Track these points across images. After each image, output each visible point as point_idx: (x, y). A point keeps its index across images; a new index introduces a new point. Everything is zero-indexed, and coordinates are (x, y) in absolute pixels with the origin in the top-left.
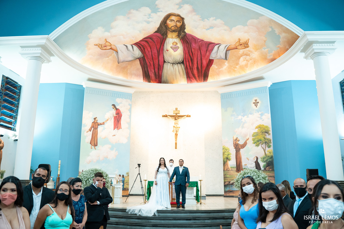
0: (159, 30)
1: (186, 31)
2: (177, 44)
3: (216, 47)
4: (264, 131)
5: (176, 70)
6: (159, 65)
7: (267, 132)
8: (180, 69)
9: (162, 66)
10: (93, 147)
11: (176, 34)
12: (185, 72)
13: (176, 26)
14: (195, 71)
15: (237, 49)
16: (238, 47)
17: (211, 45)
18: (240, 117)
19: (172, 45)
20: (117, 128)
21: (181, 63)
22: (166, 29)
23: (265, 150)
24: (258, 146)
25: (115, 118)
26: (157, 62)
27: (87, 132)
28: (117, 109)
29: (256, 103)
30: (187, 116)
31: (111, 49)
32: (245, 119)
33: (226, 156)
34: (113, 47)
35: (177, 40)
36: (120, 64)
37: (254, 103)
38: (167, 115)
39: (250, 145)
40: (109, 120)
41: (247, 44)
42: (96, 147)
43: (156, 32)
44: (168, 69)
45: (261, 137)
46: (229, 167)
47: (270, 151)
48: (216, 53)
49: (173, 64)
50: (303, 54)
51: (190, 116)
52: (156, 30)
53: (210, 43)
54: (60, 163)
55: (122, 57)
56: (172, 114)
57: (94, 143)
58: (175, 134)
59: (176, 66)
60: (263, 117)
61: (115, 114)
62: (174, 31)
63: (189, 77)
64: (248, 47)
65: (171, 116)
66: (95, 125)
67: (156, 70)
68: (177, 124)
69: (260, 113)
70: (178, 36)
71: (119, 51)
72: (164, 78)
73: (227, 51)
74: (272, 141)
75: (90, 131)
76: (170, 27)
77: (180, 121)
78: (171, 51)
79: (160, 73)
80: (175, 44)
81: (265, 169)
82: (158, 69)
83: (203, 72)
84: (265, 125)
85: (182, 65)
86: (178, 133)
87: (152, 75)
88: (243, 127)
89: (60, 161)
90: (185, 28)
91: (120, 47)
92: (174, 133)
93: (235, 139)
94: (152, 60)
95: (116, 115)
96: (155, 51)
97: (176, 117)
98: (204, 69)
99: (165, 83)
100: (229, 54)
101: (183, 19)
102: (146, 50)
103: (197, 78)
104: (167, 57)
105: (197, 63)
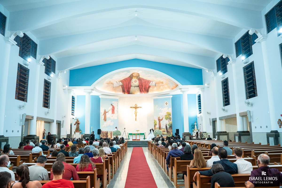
0: (130, 77)
1: (140, 77)
2: (136, 80)
3: (151, 82)
6: (129, 87)
7: (170, 115)
11: (136, 78)
13: (136, 75)
14: (143, 89)
16: (159, 83)
18: (161, 109)
20: (113, 113)
21: (138, 86)
23: (169, 122)
24: (167, 120)
28: (113, 106)
29: (166, 104)
31: (111, 84)
32: (162, 109)
33: (155, 123)
36: (114, 88)
38: (132, 107)
39: (164, 119)
40: (110, 110)
42: (106, 121)
43: (128, 77)
44: (132, 89)
45: (168, 117)
46: (156, 128)
47: (171, 122)
48: (151, 84)
50: (180, 90)
51: (141, 107)
54: (92, 128)
55: (115, 86)
56: (134, 106)
57: (105, 119)
59: (136, 88)
60: (169, 109)
63: (141, 91)
64: (163, 83)
65: (134, 107)
66: (105, 113)
67: (128, 89)
68: (136, 111)
69: (168, 107)
70: (137, 78)
71: (114, 84)
72: (131, 92)
74: (172, 118)
75: (103, 115)
76: (134, 76)
77: (138, 109)
78: (134, 83)
81: (169, 128)
82: (129, 89)
83: (147, 90)
84: (170, 112)
86: (137, 114)
87: (126, 90)
88: (161, 113)
89: (92, 127)
92: (135, 114)
93: (159, 117)
94: (126, 86)
95: (113, 108)
96: (128, 83)
97: (136, 108)
98: (147, 89)
99: (131, 94)
100: (156, 84)
101: (139, 74)
102: (124, 83)
103: (144, 92)
104: (132, 84)
105: (144, 87)
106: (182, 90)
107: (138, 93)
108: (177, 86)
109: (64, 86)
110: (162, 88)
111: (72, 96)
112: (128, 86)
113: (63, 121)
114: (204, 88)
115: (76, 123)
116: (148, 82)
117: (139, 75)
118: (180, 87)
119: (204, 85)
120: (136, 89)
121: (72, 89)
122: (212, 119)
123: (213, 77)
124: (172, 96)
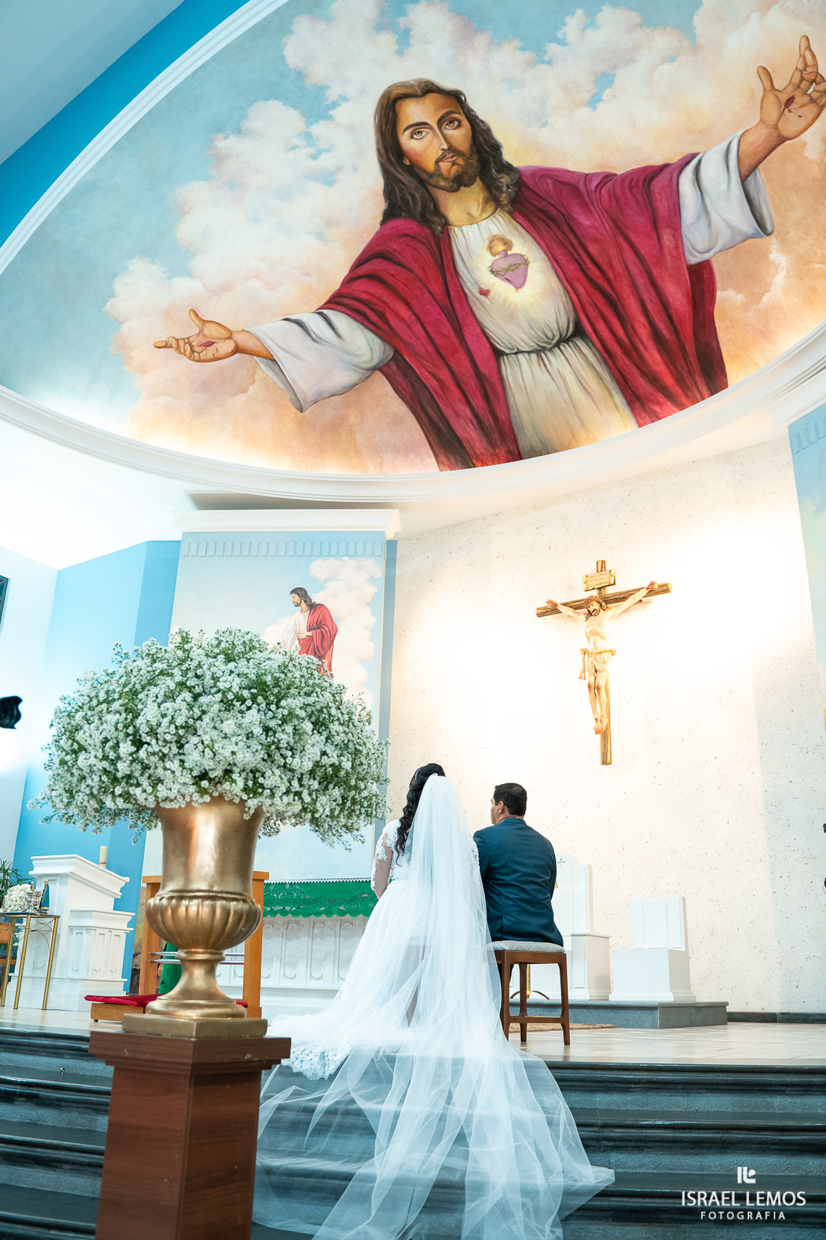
0: (395, 204)
1: (508, 156)
2: (508, 244)
5: (565, 381)
6: (479, 376)
8: (583, 370)
9: (495, 380)
11: (477, 191)
12: (607, 378)
13: (452, 149)
14: (654, 358)
15: (782, 139)
17: (659, 184)
19: (489, 258)
21: (574, 335)
22: (422, 182)
25: (305, 644)
26: (467, 363)
28: (313, 607)
30: (652, 592)
31: (238, 350)
34: (241, 339)
35: (499, 225)
36: (307, 412)
38: (559, 601)
43: (388, 215)
48: (703, 221)
49: (539, 351)
51: (665, 589)
52: (380, 205)
53: (650, 175)
55: (301, 377)
56: (581, 593)
58: (589, 686)
59: (556, 360)
61: (304, 628)
62: (459, 182)
63: (638, 398)
65: (576, 606)
67: (478, 402)
68: (597, 634)
71: (279, 355)
72: (526, 437)
73: (743, 180)
76: (431, 167)
78: (500, 288)
79: (502, 416)
80: (500, 248)
82: (486, 397)
83: (690, 347)
85: (580, 343)
90: (497, 147)
91: (274, 334)
94: (440, 363)
95: (310, 634)
96: (435, 312)
101: (458, 96)
103: (676, 389)
105: (646, 313)
107: (616, 432)
120: (571, 380)
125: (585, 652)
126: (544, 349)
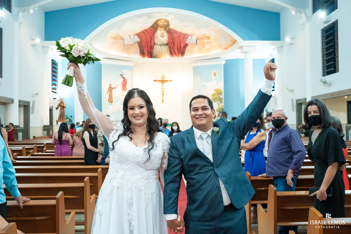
0: (152, 27)
2: (164, 34)
3: (190, 37)
4: (219, 93)
5: (162, 49)
6: (151, 46)
7: (221, 93)
8: (166, 49)
9: (153, 47)
10: (110, 103)
11: (164, 28)
12: (169, 50)
13: (164, 24)
14: (176, 50)
15: (203, 39)
16: (204, 38)
17: (186, 35)
18: (205, 83)
19: (160, 34)
20: (124, 90)
21: (167, 45)
22: (157, 26)
23: (219, 105)
25: (123, 83)
26: (150, 44)
27: (106, 94)
28: (123, 78)
29: (215, 75)
30: (170, 81)
31: (120, 38)
32: (207, 84)
34: (121, 37)
35: (164, 32)
36: (125, 47)
37: (213, 74)
38: (157, 80)
40: (119, 85)
41: (210, 37)
42: (112, 103)
43: (150, 27)
44: (157, 49)
45: (217, 96)
47: (222, 105)
48: (190, 40)
50: (240, 50)
51: (172, 81)
52: (150, 26)
53: (186, 34)
55: (126, 42)
56: (160, 79)
57: (111, 101)
59: (163, 47)
60: (219, 84)
61: (122, 81)
62: (162, 27)
64: (210, 39)
65: (159, 81)
66: (111, 89)
67: (149, 49)
68: (164, 86)
69: (217, 81)
70: (165, 29)
71: (125, 39)
72: (154, 54)
73: (197, 39)
74: (223, 99)
75: (108, 93)
76: (160, 25)
77: (166, 84)
78: (160, 38)
79: (152, 51)
80: (162, 34)
82: (151, 48)
83: (181, 51)
84: (220, 89)
85: (167, 46)
86: (164, 93)
87: (146, 52)
88: (206, 90)
90: (169, 26)
91: (126, 37)
92: (162, 93)
94: (146, 43)
96: (149, 38)
97: (163, 81)
98: (182, 49)
99: (155, 58)
100: (199, 41)
101: (168, 21)
102: (143, 38)
103: (177, 54)
104: (156, 41)
105: (177, 45)
106: (243, 49)
107: (166, 57)
108: (235, 42)
109: (33, 40)
110: (208, 48)
111: (53, 60)
112: (149, 44)
113: (34, 102)
114: (282, 47)
115: (59, 105)
116: (184, 36)
117: (168, 25)
118: (241, 45)
119: (283, 40)
121: (50, 46)
122: (297, 100)
123: (303, 24)
124: (224, 62)
125: (161, 88)
126: (161, 45)
